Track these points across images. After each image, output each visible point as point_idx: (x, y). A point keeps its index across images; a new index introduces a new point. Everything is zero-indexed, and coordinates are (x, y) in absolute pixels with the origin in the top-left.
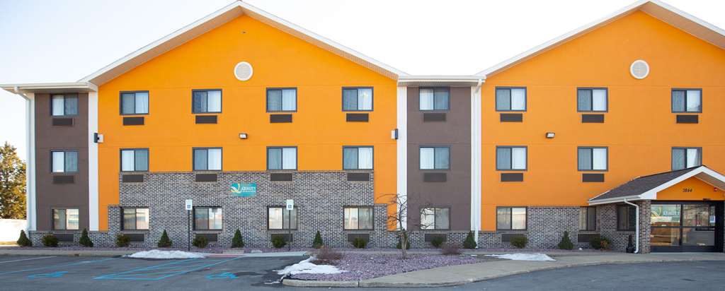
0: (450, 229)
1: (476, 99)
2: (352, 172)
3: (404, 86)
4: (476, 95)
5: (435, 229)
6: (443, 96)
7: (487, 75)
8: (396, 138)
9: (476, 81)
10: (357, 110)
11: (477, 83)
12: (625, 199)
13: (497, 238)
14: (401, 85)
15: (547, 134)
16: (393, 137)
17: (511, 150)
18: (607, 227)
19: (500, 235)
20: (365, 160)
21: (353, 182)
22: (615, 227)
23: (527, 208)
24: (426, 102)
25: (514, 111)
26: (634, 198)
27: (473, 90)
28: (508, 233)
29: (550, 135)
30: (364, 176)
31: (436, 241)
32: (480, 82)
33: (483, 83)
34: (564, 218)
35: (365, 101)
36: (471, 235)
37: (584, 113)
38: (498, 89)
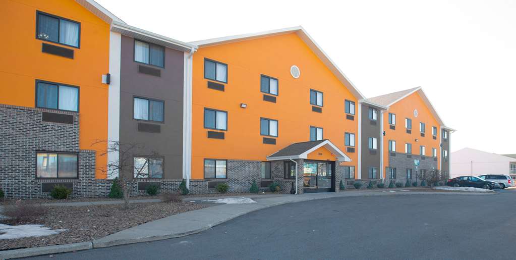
0: (163, 178)
1: (188, 65)
2: (48, 111)
3: (118, 32)
4: (188, 60)
5: (149, 178)
6: (158, 53)
7: (198, 46)
8: (108, 83)
9: (190, 48)
10: (58, 43)
11: (191, 50)
12: (291, 158)
13: (204, 186)
14: (116, 30)
15: (241, 104)
16: (104, 81)
17: (216, 112)
18: (278, 176)
19: (207, 183)
20: (68, 101)
21: (51, 124)
22: (283, 176)
23: (227, 160)
24: (141, 54)
25: (217, 81)
26: (295, 157)
27: (186, 55)
28: (213, 181)
29: (243, 106)
30: (67, 118)
31: (150, 189)
32: (193, 50)
33: (195, 51)
34: (252, 169)
35: (69, 36)
36: (184, 182)
37: (265, 94)
38: (206, 60)
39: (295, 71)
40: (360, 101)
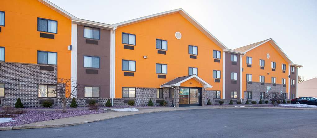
0: (100, 97)
1: (113, 36)
2: (43, 65)
3: (76, 24)
4: (113, 34)
5: (92, 97)
6: (97, 32)
7: (117, 26)
8: (71, 50)
9: (113, 28)
10: (47, 32)
11: (113, 29)
12: (171, 86)
13: (122, 102)
14: (74, 23)
15: (144, 57)
16: (69, 49)
17: (129, 62)
19: (124, 100)
20: (52, 59)
21: (44, 71)
22: (169, 97)
23: (135, 88)
24: (88, 33)
25: (130, 44)
27: (111, 32)
28: (127, 99)
29: (145, 57)
30: (51, 68)
31: (92, 104)
32: (114, 29)
33: (115, 29)
34: (151, 93)
35: (52, 28)
36: (109, 100)
37: (158, 50)
38: (123, 33)
39: (178, 35)
40: (224, 50)
